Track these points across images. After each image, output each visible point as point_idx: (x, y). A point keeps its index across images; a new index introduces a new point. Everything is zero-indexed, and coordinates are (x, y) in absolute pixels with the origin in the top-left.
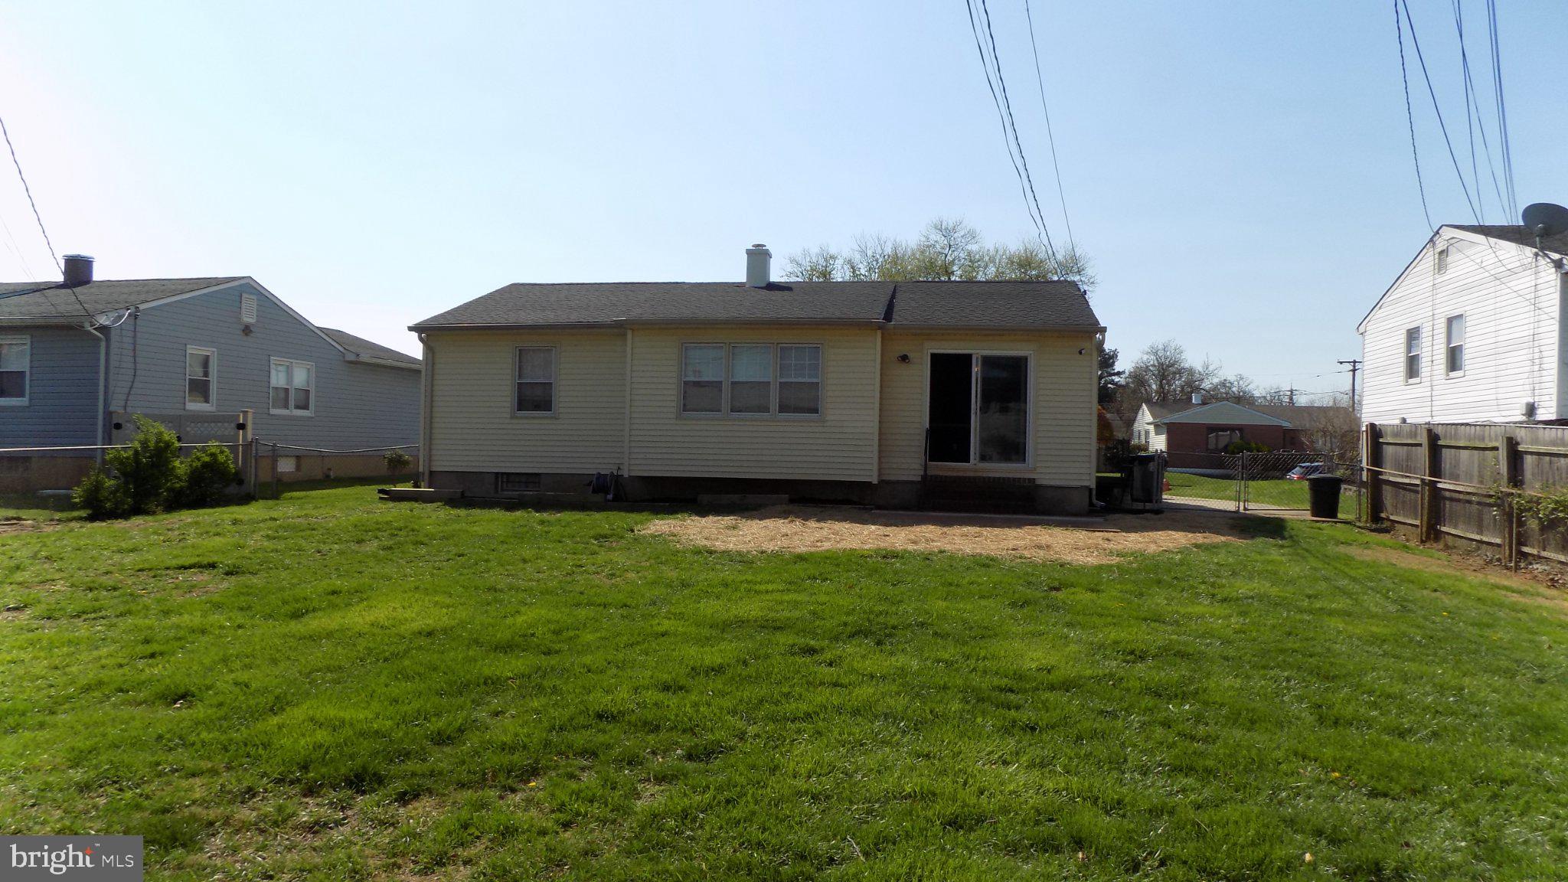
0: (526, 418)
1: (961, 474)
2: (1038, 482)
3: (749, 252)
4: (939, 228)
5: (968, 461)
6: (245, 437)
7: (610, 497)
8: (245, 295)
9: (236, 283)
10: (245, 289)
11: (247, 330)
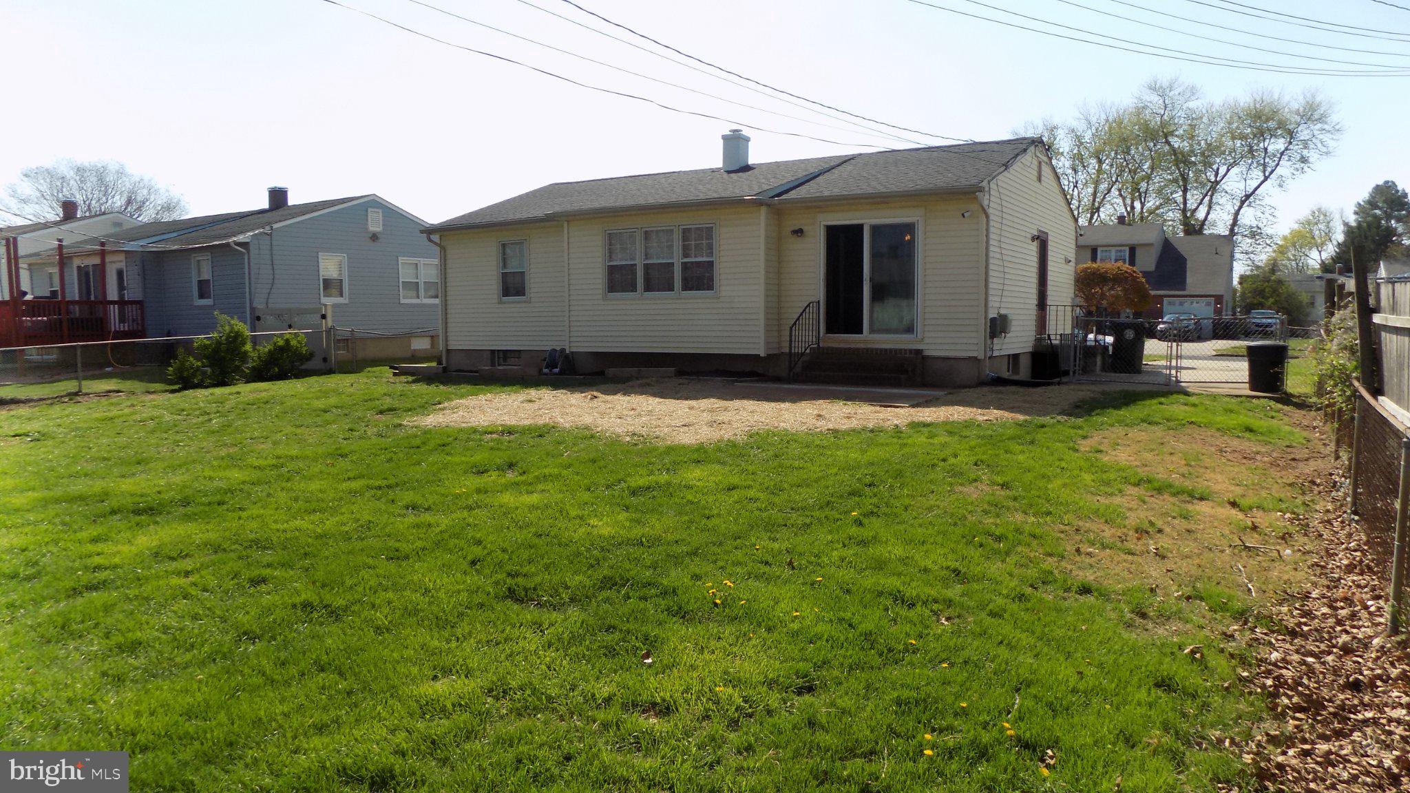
0: (513, 302)
1: (853, 346)
2: (926, 353)
3: (725, 138)
4: (1153, 88)
5: (861, 332)
6: (326, 323)
7: (556, 370)
8: (370, 210)
9: (366, 199)
10: (372, 203)
11: (374, 237)
